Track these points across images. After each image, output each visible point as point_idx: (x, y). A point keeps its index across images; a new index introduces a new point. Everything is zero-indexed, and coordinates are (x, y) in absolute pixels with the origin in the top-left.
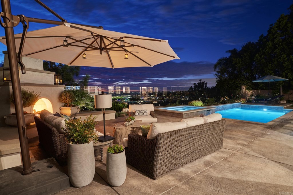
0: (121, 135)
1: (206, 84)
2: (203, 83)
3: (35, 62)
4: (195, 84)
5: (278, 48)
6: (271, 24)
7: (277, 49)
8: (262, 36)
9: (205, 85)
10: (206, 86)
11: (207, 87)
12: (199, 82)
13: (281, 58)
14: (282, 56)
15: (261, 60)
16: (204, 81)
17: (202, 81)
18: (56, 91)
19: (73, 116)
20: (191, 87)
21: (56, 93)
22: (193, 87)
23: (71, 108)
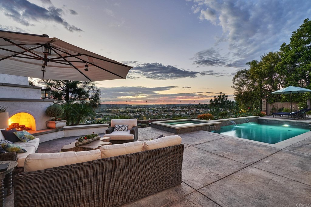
1: (227, 96)
2: (224, 96)
4: (215, 97)
5: (303, 56)
6: (294, 31)
7: (301, 58)
8: (284, 44)
9: (225, 98)
11: (228, 99)
12: (219, 95)
13: (307, 67)
14: (308, 64)
15: (283, 70)
16: (224, 94)
17: (222, 95)
18: (41, 105)
19: (60, 130)
20: (212, 99)
21: (42, 107)
22: (213, 100)
23: (56, 122)
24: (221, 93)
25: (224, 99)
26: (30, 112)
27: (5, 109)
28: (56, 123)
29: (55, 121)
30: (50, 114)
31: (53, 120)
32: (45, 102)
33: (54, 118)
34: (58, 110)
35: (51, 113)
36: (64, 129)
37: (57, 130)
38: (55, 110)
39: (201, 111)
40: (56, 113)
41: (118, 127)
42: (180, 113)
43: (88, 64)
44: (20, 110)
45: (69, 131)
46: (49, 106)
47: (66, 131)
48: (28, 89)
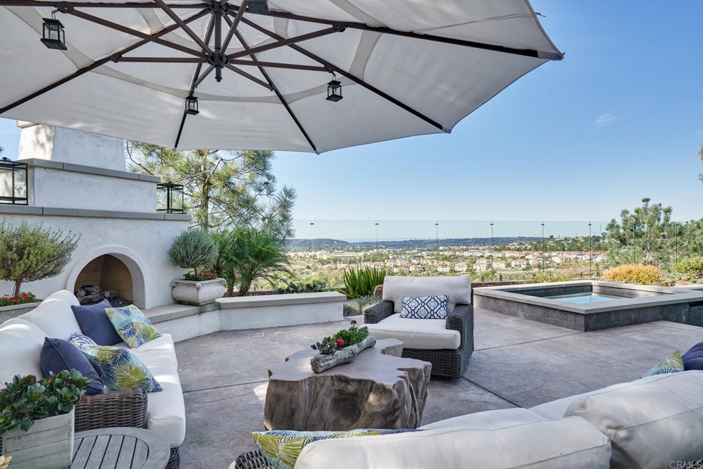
0: (288, 411)
1: (668, 211)
2: (656, 209)
3: (98, 146)
4: (625, 212)
9: (662, 216)
10: (667, 219)
11: (671, 221)
12: (641, 205)
16: (658, 203)
17: (650, 204)
18: (158, 232)
19: (209, 307)
20: (614, 220)
21: (160, 238)
22: (619, 221)
23: (198, 284)
24: (647, 200)
25: (659, 220)
26: (133, 251)
27: (73, 242)
28: (198, 289)
29: (197, 280)
30: (183, 260)
31: (188, 277)
32: (168, 222)
33: (192, 271)
34: (204, 248)
35: (188, 257)
36: (219, 307)
37: (200, 307)
38: (196, 248)
39: (554, 259)
40: (200, 257)
41: (413, 304)
42: (490, 266)
43: (339, 76)
44: (105, 246)
45: (234, 313)
46: (179, 234)
47: (223, 312)
48: (126, 182)
